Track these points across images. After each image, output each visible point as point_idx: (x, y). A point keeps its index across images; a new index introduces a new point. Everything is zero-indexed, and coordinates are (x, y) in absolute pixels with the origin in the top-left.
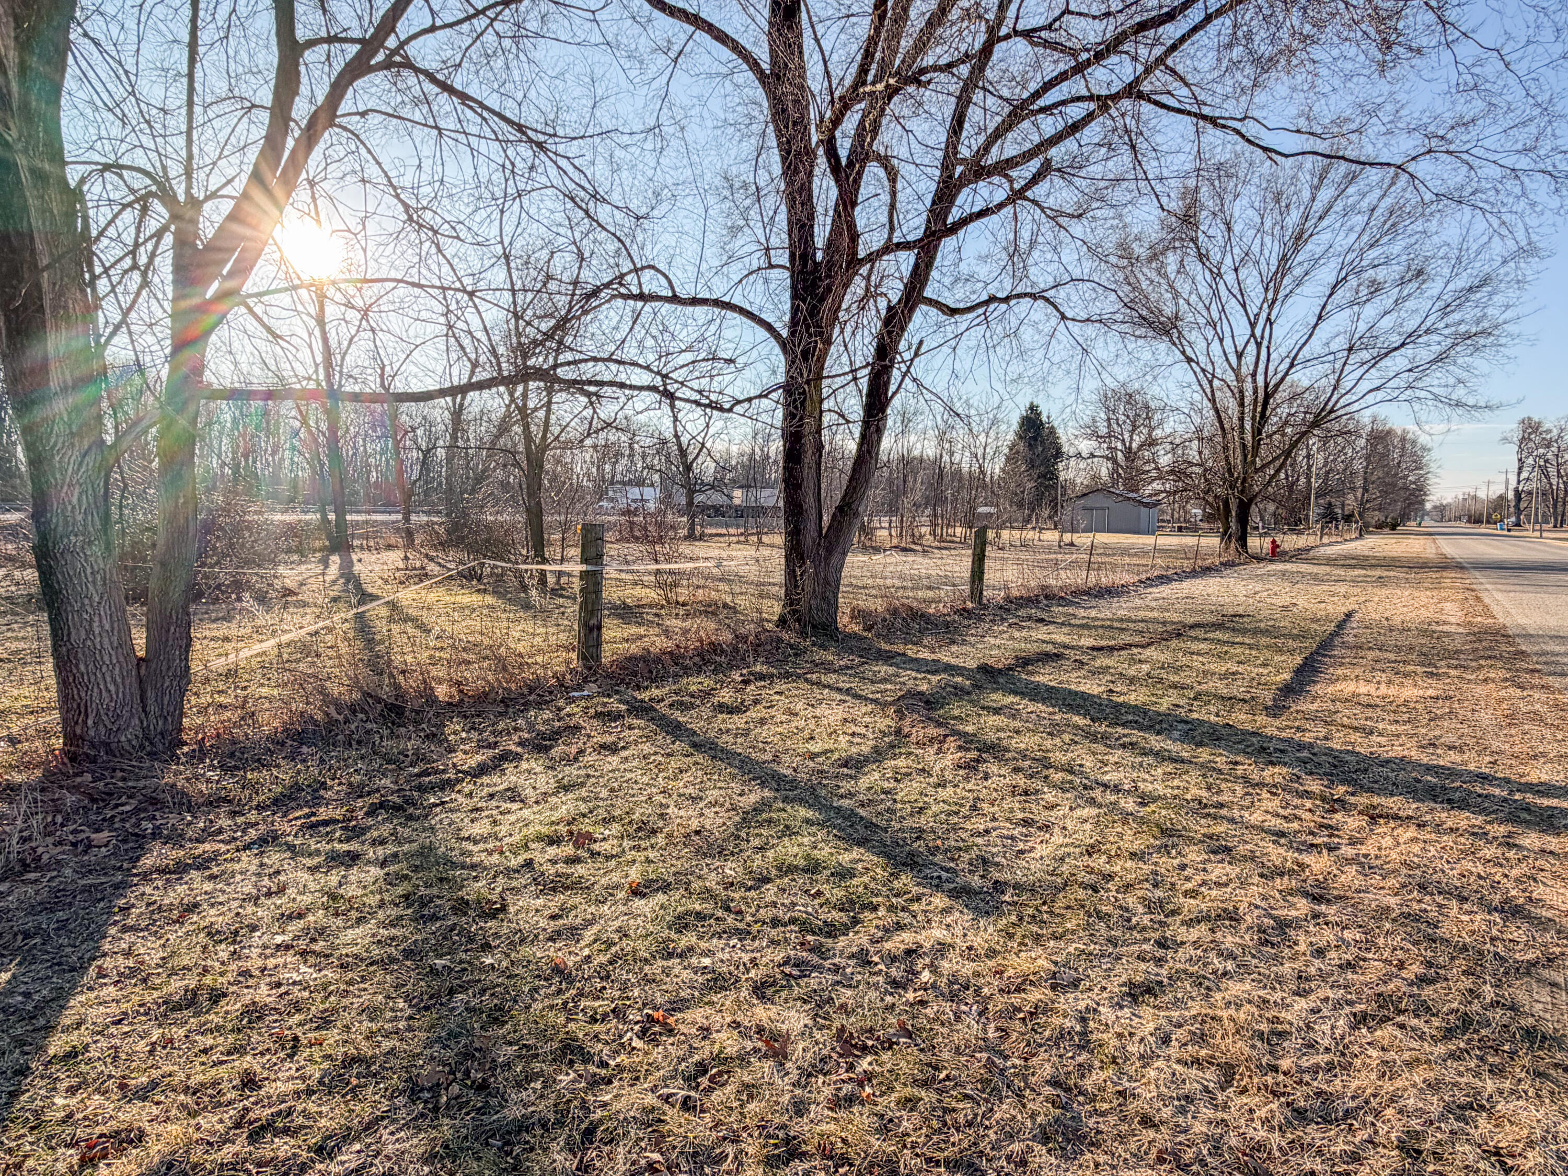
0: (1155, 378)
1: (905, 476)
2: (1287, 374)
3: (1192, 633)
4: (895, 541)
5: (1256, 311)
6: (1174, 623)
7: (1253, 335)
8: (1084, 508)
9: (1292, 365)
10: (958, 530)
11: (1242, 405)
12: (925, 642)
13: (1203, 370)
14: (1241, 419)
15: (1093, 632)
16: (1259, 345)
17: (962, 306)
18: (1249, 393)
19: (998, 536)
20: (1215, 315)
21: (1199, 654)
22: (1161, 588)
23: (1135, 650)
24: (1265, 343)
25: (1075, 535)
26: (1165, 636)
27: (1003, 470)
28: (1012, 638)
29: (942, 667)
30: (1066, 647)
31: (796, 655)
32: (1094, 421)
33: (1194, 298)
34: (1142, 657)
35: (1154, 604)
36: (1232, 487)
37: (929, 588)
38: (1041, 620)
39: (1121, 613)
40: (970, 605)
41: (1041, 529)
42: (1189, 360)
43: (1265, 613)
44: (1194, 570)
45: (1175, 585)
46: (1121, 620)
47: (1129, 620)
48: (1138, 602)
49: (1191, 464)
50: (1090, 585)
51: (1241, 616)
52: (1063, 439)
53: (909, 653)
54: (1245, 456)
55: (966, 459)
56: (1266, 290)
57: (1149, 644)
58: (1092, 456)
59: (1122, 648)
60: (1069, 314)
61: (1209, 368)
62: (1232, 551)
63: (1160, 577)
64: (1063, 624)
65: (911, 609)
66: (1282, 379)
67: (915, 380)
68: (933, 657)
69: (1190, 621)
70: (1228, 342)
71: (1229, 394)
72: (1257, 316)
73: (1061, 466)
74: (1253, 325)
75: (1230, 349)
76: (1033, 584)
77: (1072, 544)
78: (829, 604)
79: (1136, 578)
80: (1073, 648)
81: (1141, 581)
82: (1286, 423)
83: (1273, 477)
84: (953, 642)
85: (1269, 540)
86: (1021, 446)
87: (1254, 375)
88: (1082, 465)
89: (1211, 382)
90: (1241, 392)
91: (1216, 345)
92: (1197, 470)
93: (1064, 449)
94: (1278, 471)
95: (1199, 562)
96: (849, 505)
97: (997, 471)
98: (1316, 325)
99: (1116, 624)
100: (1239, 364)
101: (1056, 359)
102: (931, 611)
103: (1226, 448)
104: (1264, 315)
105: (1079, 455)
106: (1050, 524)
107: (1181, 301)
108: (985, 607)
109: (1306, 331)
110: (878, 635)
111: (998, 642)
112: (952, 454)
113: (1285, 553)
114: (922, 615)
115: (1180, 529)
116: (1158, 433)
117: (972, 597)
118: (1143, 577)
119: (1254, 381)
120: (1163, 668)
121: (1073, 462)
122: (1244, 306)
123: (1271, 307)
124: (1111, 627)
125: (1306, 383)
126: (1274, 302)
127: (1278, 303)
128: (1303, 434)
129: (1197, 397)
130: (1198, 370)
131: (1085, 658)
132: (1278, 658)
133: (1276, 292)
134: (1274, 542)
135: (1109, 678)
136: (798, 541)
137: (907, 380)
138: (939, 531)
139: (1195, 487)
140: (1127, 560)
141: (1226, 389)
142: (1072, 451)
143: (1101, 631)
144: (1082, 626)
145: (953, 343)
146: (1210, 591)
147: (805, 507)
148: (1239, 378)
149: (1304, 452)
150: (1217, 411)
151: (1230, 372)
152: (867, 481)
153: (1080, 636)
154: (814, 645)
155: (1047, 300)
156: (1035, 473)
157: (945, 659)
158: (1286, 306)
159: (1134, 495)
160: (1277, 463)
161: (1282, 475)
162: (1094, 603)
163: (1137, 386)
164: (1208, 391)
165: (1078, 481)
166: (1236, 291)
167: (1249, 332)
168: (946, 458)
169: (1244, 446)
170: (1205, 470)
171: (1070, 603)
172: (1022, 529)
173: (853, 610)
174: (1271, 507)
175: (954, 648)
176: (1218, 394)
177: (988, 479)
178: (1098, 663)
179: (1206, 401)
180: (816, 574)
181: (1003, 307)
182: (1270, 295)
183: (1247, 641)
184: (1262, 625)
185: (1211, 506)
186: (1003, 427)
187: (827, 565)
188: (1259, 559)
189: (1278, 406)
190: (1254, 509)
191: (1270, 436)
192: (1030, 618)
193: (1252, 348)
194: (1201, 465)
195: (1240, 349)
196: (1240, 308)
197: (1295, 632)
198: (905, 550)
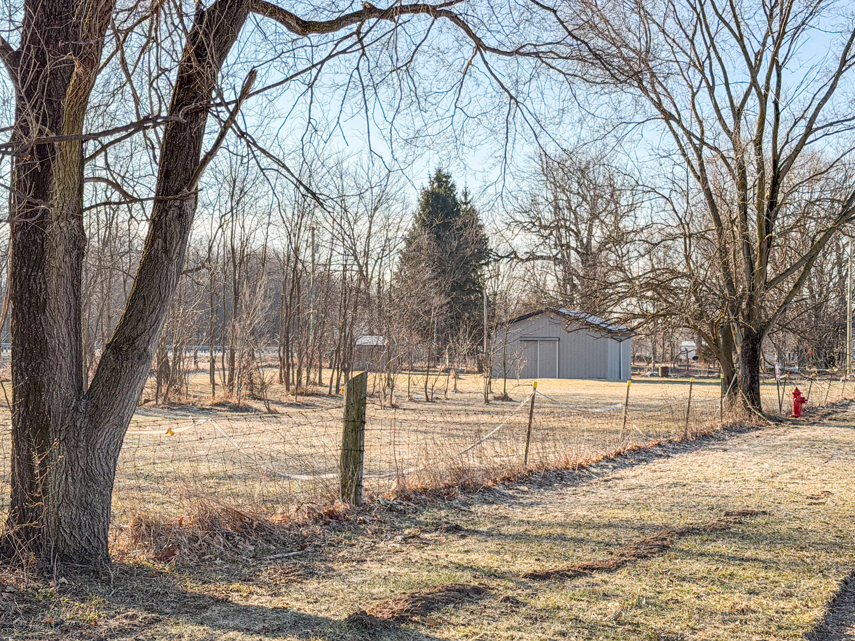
0: (619, 141)
1: (237, 285)
2: (802, 143)
3: (682, 544)
4: (221, 394)
5: (757, 47)
6: (656, 528)
7: (754, 83)
8: (526, 340)
9: (809, 130)
10: (327, 374)
11: (743, 186)
12: (264, 576)
13: (689, 134)
14: (743, 208)
15: (536, 548)
16: (763, 99)
17: (323, 18)
18: (751, 169)
19: (391, 384)
20: (701, 49)
21: (692, 579)
22: (639, 469)
23: (598, 577)
24: (771, 96)
25: (511, 383)
26: (643, 550)
27: (397, 276)
28: (409, 562)
29: (289, 619)
30: (493, 574)
31: (28, 612)
32: (534, 202)
33: (671, 25)
34: (609, 588)
35: (627, 496)
36: (735, 310)
37: (273, 476)
38: (456, 529)
39: (580, 512)
40: (340, 506)
41: (458, 373)
42: (668, 117)
43: (786, 508)
44: (684, 440)
45: (658, 464)
46: (577, 525)
47: (590, 525)
48: (603, 493)
49: (675, 274)
50: (531, 466)
51: (753, 514)
52: (488, 231)
53: (235, 598)
54: (751, 264)
55: (338, 259)
56: (770, 17)
57: (619, 566)
58: (532, 257)
59: (577, 574)
60: (490, 41)
61: (696, 130)
62: (739, 409)
63: (637, 451)
64: (489, 534)
65: (241, 516)
66: (797, 151)
67: (242, 135)
68: (277, 602)
69: (680, 523)
70: (720, 91)
71: (724, 169)
72: (759, 55)
73: (486, 271)
74: (754, 70)
75: (724, 103)
76: (442, 467)
77: (505, 398)
78: (93, 515)
79: (603, 453)
80: (502, 576)
81: (607, 459)
82: (805, 215)
83: (792, 293)
84: (311, 574)
85: (790, 389)
86: (424, 239)
87: (758, 142)
88: (520, 270)
89: (698, 151)
90: (742, 168)
91: (703, 95)
92: (685, 283)
93: (492, 245)
94: (797, 286)
95: (693, 426)
96: (131, 341)
97: (387, 278)
98: (840, 72)
99: (570, 533)
100: (737, 126)
101: (473, 110)
102: (276, 519)
103: (723, 251)
104: (768, 56)
105: (513, 255)
106: (472, 365)
107: (654, 28)
108: (367, 509)
109: (826, 80)
110: (181, 568)
111: (384, 570)
112: (315, 248)
113: (813, 410)
114: (260, 528)
115: (665, 372)
116: (627, 223)
117: (344, 492)
118: (611, 451)
119: (759, 151)
120: (639, 606)
121: (504, 266)
122: (740, 39)
123: (777, 44)
124: (562, 538)
125: (831, 155)
126: (782, 34)
127: (786, 38)
128: (829, 232)
129: (680, 172)
130: (680, 131)
131: (521, 594)
132: (807, 583)
133: (784, 23)
134: (797, 393)
135: (558, 627)
136: (38, 404)
137: (231, 135)
138: (293, 376)
139: (682, 309)
140: (586, 423)
141: (720, 162)
142: (503, 249)
143: (546, 545)
144: (518, 537)
145: (307, 77)
146: (709, 473)
147: (53, 343)
148: (736, 147)
149: (833, 257)
150: (709, 194)
151: (724, 136)
152: (163, 301)
153: (515, 555)
154: (63, 592)
155: (454, 18)
156: (447, 283)
157: (295, 606)
158: (799, 41)
159: (596, 320)
160: (797, 274)
161: (805, 292)
162: (536, 497)
163: (593, 152)
164: (695, 163)
165: (514, 295)
166: (728, 17)
167: (749, 79)
168: (306, 254)
169: (748, 247)
170: (696, 284)
171: (502, 498)
172: (427, 372)
173: (138, 524)
174: (792, 340)
175: (312, 585)
176: (709, 168)
177: (373, 291)
178: (540, 602)
179: (692, 179)
180: (71, 462)
181: (387, 24)
182: (776, 27)
183: (763, 555)
184: (783, 528)
185: (707, 339)
186: (396, 208)
187: (91, 445)
188: (779, 421)
189: (794, 189)
190: (766, 343)
191: (785, 233)
192: (437, 526)
193: (753, 101)
194: (687, 277)
195: (737, 103)
196: (734, 41)
197: (829, 538)
198: (236, 408)
